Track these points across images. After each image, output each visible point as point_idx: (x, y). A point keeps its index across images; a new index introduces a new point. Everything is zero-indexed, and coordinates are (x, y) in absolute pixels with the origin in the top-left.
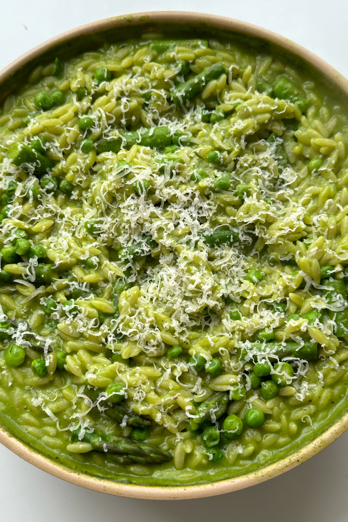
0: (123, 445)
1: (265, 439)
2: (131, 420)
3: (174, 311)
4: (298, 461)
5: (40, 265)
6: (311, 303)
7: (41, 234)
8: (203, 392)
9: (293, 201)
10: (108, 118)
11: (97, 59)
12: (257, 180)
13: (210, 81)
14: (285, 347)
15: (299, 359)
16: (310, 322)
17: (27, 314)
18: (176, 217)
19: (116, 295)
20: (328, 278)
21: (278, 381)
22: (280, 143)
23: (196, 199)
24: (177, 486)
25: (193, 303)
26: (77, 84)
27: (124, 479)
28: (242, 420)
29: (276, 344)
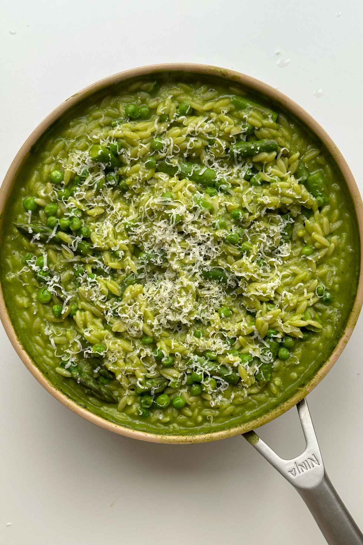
0: (91, 383)
1: (179, 417)
2: (101, 371)
3: (159, 313)
4: (191, 441)
5: (83, 243)
6: (250, 349)
7: (91, 218)
8: (155, 373)
9: (278, 270)
10: (175, 148)
11: (187, 92)
12: (260, 244)
13: (263, 151)
14: (218, 370)
15: (224, 381)
16: (243, 362)
17: (62, 270)
18: (190, 248)
19: (126, 284)
20: (270, 338)
21: (203, 388)
22: (291, 223)
23: (209, 243)
24: (112, 422)
25: (173, 315)
26: (163, 111)
27: (83, 404)
28: (170, 400)
29: (214, 364)
